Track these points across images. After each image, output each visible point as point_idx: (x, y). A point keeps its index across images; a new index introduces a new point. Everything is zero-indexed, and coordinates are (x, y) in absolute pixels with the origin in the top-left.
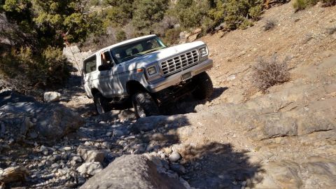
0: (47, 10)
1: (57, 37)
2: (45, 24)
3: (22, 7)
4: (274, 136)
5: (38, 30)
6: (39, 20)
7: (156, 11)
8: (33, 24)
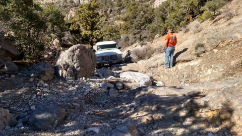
0: (86, 29)
1: (90, 40)
2: (85, 35)
3: (76, 28)
4: (150, 68)
5: (83, 38)
6: (83, 34)
7: (143, 24)
8: (80, 35)
